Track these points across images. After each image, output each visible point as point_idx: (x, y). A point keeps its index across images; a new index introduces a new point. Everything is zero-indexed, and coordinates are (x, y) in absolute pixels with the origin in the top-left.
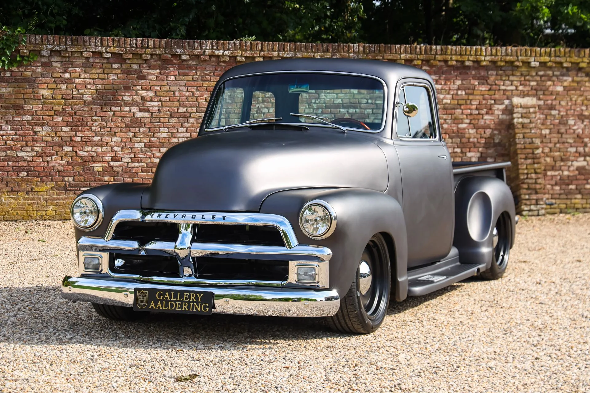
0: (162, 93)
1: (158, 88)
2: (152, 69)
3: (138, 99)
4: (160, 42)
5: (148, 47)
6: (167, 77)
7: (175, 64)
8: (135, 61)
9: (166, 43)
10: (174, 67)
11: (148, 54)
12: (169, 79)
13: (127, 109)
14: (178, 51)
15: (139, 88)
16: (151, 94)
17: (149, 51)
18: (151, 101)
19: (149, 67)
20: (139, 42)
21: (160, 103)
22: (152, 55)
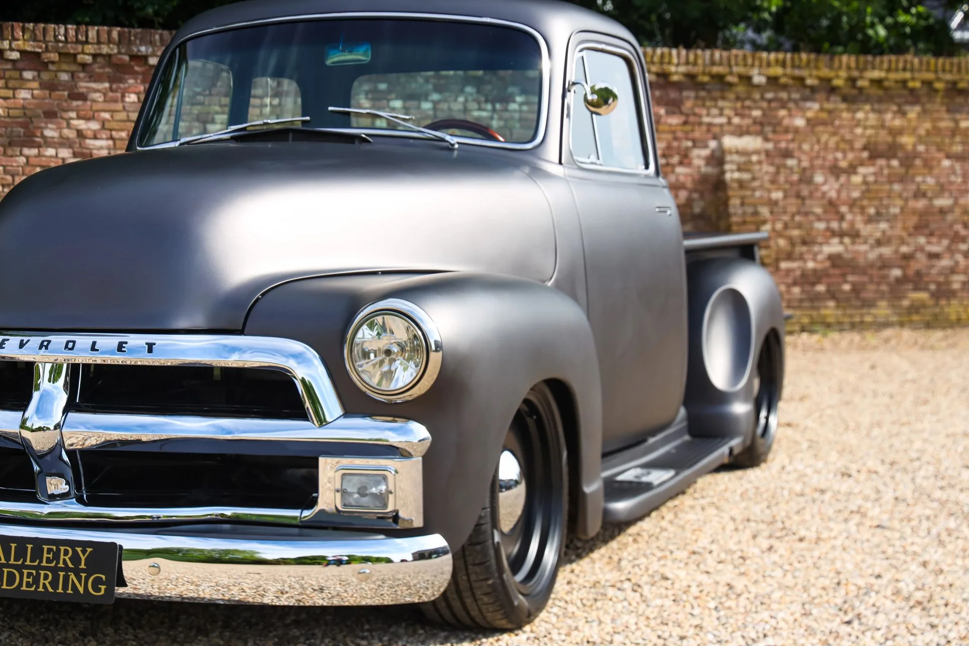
0: (114, 125)
1: (107, 116)
2: (95, 81)
3: (70, 134)
4: (109, 33)
5: (87, 42)
6: (123, 96)
7: (137, 73)
8: (65, 67)
9: (120, 34)
10: (136, 79)
11: (88, 54)
12: (127, 99)
13: (51, 152)
14: (143, 49)
15: (73, 115)
16: (94, 126)
17: (90, 49)
18: (95, 138)
19: (90, 77)
20: (72, 33)
21: (111, 142)
22: (95, 56)
